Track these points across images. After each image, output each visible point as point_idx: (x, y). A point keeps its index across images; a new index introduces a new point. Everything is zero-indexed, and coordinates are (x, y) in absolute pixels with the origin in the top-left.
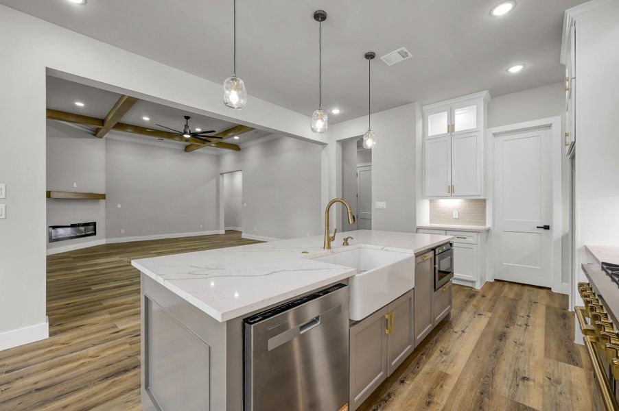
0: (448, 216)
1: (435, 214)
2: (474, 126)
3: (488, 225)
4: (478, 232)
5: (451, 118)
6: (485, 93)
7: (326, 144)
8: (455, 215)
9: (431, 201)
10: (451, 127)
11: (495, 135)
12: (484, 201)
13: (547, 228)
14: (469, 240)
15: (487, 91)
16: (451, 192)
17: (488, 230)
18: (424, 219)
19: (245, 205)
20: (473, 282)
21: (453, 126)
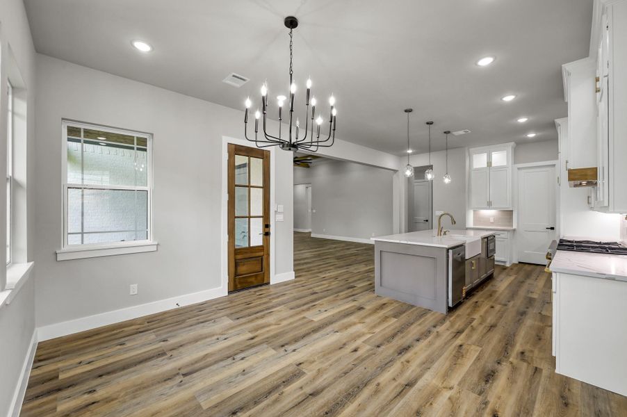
0: (486, 220)
1: (477, 219)
2: (505, 164)
3: (515, 226)
4: (508, 231)
5: (489, 157)
6: (513, 144)
7: (397, 171)
8: (492, 221)
9: (474, 211)
10: (489, 164)
11: (519, 169)
12: (512, 211)
13: (552, 228)
14: (502, 236)
15: (513, 143)
16: (489, 205)
17: (514, 230)
18: (470, 222)
19: (314, 211)
20: (505, 262)
21: (491, 163)
